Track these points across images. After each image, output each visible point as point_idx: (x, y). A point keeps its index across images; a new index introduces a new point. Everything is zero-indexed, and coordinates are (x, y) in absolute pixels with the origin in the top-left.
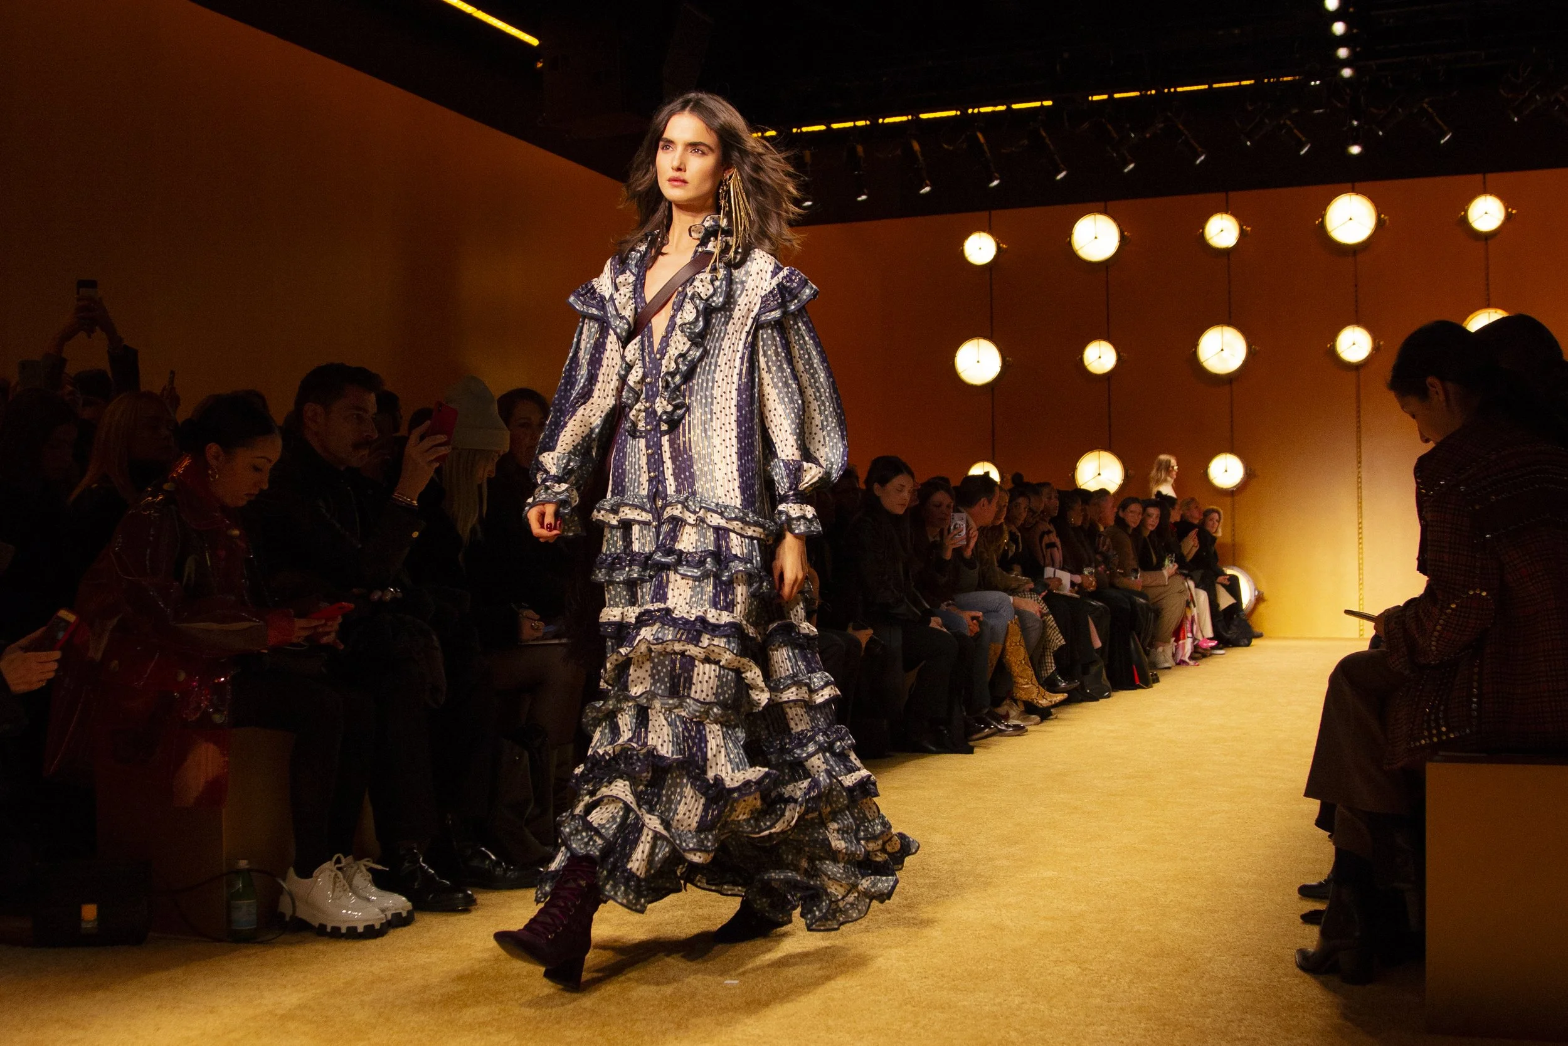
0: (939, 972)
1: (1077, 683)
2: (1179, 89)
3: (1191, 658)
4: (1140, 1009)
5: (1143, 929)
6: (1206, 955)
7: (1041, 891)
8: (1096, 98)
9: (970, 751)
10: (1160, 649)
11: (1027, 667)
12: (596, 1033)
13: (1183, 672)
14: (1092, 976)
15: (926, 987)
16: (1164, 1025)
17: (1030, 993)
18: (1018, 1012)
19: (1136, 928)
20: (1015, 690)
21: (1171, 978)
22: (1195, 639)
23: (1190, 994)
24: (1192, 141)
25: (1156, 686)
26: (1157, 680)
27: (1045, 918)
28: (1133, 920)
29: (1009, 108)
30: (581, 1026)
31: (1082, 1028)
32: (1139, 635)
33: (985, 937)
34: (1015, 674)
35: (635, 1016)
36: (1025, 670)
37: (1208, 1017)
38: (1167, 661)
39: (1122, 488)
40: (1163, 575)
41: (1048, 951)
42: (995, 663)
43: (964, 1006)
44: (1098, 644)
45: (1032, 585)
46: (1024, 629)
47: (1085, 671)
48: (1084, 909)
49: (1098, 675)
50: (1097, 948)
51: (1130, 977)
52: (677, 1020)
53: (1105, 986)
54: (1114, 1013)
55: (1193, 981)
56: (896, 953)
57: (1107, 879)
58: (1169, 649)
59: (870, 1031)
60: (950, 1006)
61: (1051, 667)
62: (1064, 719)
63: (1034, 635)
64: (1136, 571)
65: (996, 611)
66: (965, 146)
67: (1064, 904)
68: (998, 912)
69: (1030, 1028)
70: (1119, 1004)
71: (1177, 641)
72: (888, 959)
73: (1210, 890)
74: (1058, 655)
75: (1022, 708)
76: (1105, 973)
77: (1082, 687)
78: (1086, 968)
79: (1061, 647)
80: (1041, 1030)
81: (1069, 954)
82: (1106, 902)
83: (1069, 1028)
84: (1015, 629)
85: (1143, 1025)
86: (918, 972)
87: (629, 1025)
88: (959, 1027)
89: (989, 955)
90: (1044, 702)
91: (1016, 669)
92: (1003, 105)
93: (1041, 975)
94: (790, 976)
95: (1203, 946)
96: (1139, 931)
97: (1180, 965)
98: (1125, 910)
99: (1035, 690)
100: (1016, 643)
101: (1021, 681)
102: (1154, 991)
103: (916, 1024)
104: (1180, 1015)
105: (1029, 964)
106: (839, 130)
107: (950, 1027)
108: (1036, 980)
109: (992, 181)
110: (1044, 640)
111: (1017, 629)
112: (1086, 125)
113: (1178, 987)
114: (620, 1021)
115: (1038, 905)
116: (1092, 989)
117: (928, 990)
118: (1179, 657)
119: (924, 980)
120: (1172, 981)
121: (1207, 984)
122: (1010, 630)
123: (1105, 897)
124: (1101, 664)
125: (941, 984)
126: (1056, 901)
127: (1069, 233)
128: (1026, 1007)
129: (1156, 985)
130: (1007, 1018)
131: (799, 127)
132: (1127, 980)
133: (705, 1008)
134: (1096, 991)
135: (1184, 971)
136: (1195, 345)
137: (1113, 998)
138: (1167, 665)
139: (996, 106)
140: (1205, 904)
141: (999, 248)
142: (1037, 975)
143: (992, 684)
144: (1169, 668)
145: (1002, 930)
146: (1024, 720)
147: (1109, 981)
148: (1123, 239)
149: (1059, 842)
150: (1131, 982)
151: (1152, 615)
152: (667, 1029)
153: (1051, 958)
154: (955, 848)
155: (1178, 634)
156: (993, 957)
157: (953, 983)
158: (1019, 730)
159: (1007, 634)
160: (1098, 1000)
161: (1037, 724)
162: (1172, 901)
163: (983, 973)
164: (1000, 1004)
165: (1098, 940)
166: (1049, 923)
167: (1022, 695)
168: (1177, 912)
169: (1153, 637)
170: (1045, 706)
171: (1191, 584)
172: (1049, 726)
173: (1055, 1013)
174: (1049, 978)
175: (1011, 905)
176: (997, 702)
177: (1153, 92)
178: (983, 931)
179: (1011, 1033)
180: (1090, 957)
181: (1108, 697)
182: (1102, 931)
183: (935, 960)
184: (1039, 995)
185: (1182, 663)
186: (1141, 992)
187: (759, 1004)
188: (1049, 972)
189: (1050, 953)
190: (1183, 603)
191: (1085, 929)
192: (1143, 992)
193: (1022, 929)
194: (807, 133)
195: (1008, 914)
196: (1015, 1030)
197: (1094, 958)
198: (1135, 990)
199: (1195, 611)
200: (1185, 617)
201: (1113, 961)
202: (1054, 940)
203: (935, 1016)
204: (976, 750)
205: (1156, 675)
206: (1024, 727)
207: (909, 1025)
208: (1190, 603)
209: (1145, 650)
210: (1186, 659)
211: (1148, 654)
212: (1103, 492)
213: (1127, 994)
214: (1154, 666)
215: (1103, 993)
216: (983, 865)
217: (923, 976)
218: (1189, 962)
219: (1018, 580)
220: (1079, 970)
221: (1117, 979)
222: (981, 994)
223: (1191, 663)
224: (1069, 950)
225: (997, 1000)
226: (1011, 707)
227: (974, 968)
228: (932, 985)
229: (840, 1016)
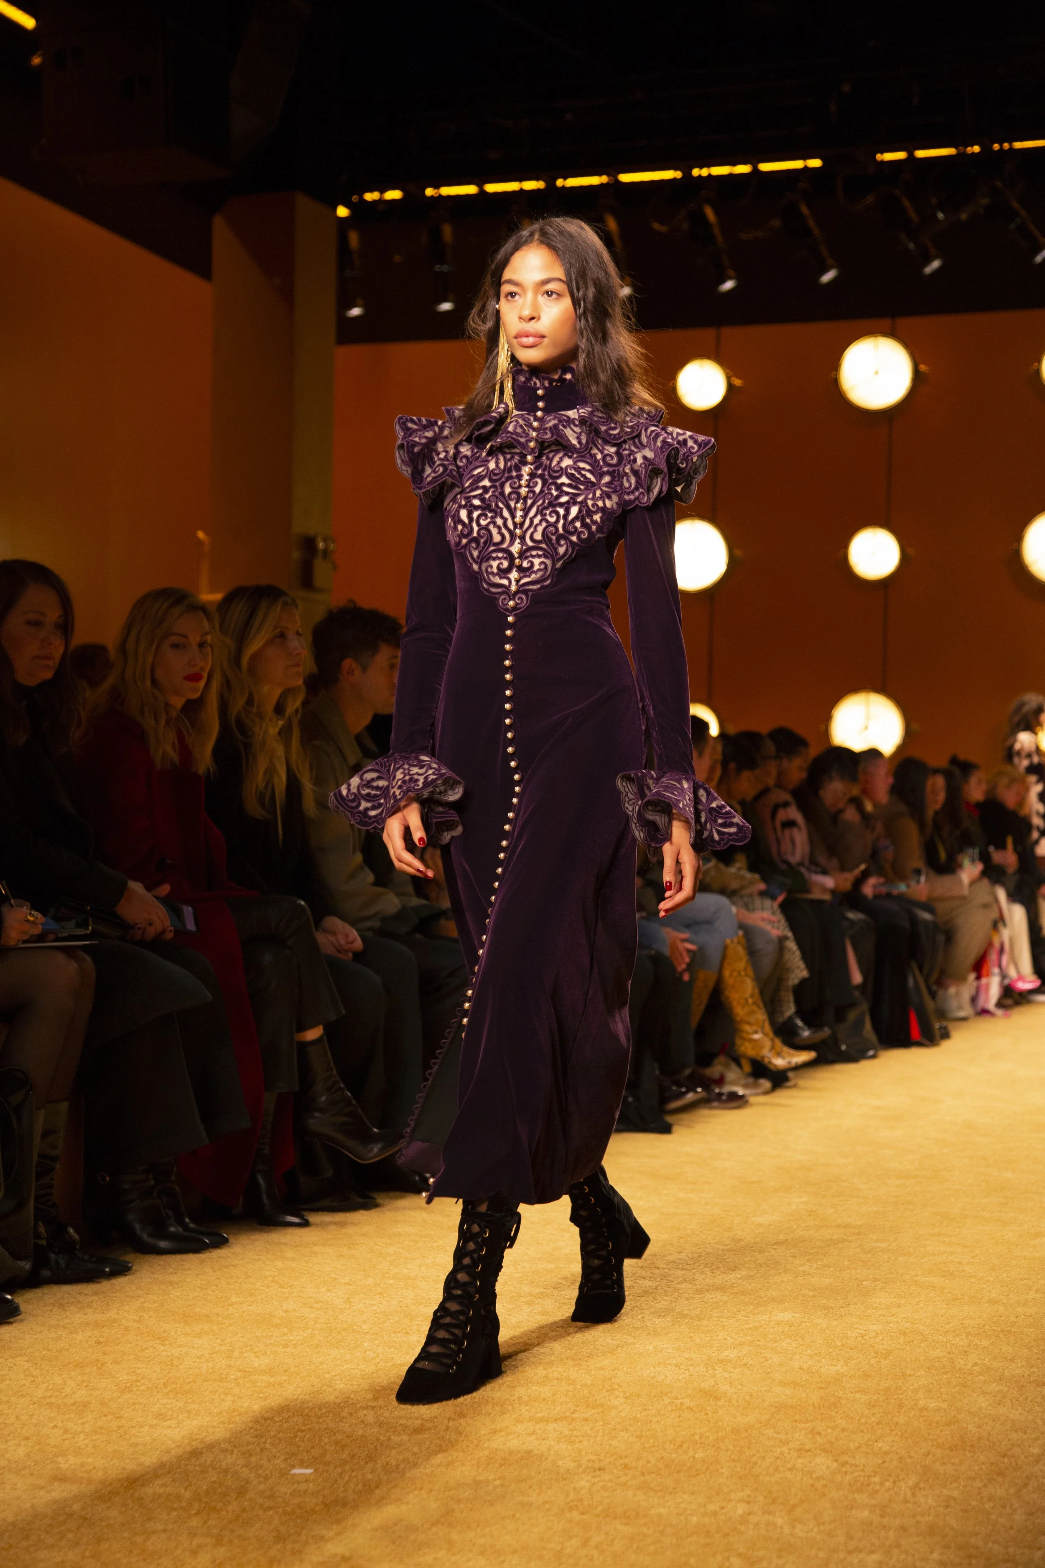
0: (622, 1461)
1: (826, 1032)
2: (1018, 145)
3: (1000, 1004)
4: (932, 1530)
5: (933, 1405)
6: (1031, 1450)
7: (775, 1341)
8: (889, 156)
9: (666, 1129)
10: (952, 990)
11: (756, 1008)
12: (87, 1554)
13: (985, 1025)
14: (856, 1474)
15: (601, 1484)
16: (970, 1556)
17: (761, 1498)
18: (743, 1528)
19: (921, 1403)
20: (738, 1042)
21: (977, 1484)
22: (1004, 976)
23: (1008, 1510)
24: (1032, 227)
25: (946, 1045)
26: (946, 1035)
27: (782, 1384)
28: (916, 1391)
29: (756, 170)
30: (64, 1542)
31: (841, 1555)
32: (921, 970)
33: (690, 1408)
34: (738, 1019)
35: (150, 1525)
36: (752, 1013)
37: (1039, 1549)
38: (960, 1008)
39: (900, 749)
40: (960, 881)
41: (787, 1434)
42: (705, 999)
43: (660, 1516)
44: (857, 978)
45: (762, 886)
46: (752, 952)
47: (840, 1016)
48: (841, 1371)
49: (860, 1022)
50: (862, 1431)
51: (912, 1480)
52: (215, 1531)
53: (877, 1492)
54: (891, 1534)
55: (1012, 1490)
56: (555, 1430)
57: (875, 1327)
58: (966, 991)
59: (515, 1552)
60: (637, 1514)
61: (790, 1009)
62: (805, 1089)
63: (767, 962)
64: (918, 872)
65: (709, 922)
66: (685, 226)
67: (810, 1362)
68: (711, 1372)
69: (761, 1553)
70: (897, 1522)
71: (978, 978)
72: (543, 1439)
73: (1035, 1351)
74: (800, 991)
75: (747, 1068)
76: (875, 1472)
77: (834, 1040)
78: (847, 1463)
79: (803, 981)
80: (779, 1557)
81: (819, 1439)
82: (873, 1361)
83: (821, 1555)
84: (738, 951)
85: (936, 1555)
86: (589, 1461)
87: (139, 1539)
88: (652, 1548)
89: (697, 1437)
90: (780, 1062)
91: (740, 1012)
92: (745, 163)
93: (777, 1470)
94: (394, 1463)
95: (1025, 1437)
96: (925, 1409)
97: (992, 1464)
98: (904, 1375)
99: (768, 1043)
100: (739, 972)
101: (747, 1028)
102: (952, 1503)
103: (586, 1542)
104: (994, 1542)
105: (758, 1451)
106: (496, 194)
107: (638, 1547)
108: (767, 1478)
109: (723, 281)
110: (780, 968)
111: (741, 951)
112: (870, 199)
113: (990, 1499)
114: (126, 1535)
115: (770, 1362)
116: (856, 1495)
117: (604, 1488)
118: (981, 1003)
119: (597, 1473)
120: (980, 1488)
121: (1034, 1496)
122: (730, 953)
123: (873, 1354)
124: (865, 1007)
125: (623, 1479)
126: (797, 1357)
127: (835, 364)
128: (754, 1519)
129: (955, 1494)
130: (726, 1535)
131: (437, 187)
132: (911, 1483)
133: (261, 1512)
134: (861, 1498)
135: (998, 1475)
136: (1019, 538)
137: (889, 1511)
138: (962, 1014)
139: (734, 164)
140: (1027, 1372)
141: (730, 387)
142: (771, 1470)
143: (701, 1032)
144: (964, 1019)
145: (717, 1398)
146: (746, 1086)
147: (882, 1484)
148: (917, 376)
149: (801, 1269)
150: (916, 1486)
151: (941, 938)
152: (200, 1546)
153: (792, 1445)
154: (644, 1274)
155: (979, 967)
156: (703, 1440)
157: (643, 1478)
158: (735, 1101)
159: (724, 957)
160: (866, 1513)
161: (766, 1093)
162: (975, 1364)
163: (689, 1464)
164: (715, 1514)
165: (863, 1421)
166: (788, 1391)
167: (747, 1049)
168: (984, 1382)
169: (943, 972)
170: (781, 1068)
171: (1001, 894)
172: (782, 1096)
173: (799, 1529)
174: (789, 1475)
175: (730, 1361)
176: (705, 1059)
177: (977, 149)
178: (688, 1400)
179: (732, 1559)
180: (852, 1446)
181: (874, 1057)
182: (870, 1405)
183: (615, 1443)
184: (774, 1501)
185: (985, 1012)
186: (930, 1501)
187: (344, 1505)
188: (789, 1465)
189: (789, 1436)
190: (989, 924)
191: (843, 1402)
192: (934, 1504)
193: (747, 1398)
194: (449, 197)
195: (726, 1375)
196: (739, 1555)
197: (859, 1447)
198: (922, 1500)
199: (1005, 934)
200: (990, 944)
201: (887, 1453)
202: (797, 1417)
203: (615, 1529)
204: (675, 1128)
205: (945, 1028)
206: (742, 1097)
207: (574, 1542)
208: (999, 922)
209: (929, 988)
210: (991, 1005)
211: (933, 995)
212: (874, 753)
213: (910, 1506)
214: (942, 1014)
215: (872, 1502)
216: (687, 1299)
217: (597, 1465)
218: (1006, 1459)
219: (742, 878)
220: (835, 1465)
221: (895, 1482)
222: (686, 1497)
223: (1000, 1012)
224: (819, 1434)
225: (711, 1507)
226: (727, 1066)
227: (674, 1456)
228: (610, 1481)
229: (469, 1527)
